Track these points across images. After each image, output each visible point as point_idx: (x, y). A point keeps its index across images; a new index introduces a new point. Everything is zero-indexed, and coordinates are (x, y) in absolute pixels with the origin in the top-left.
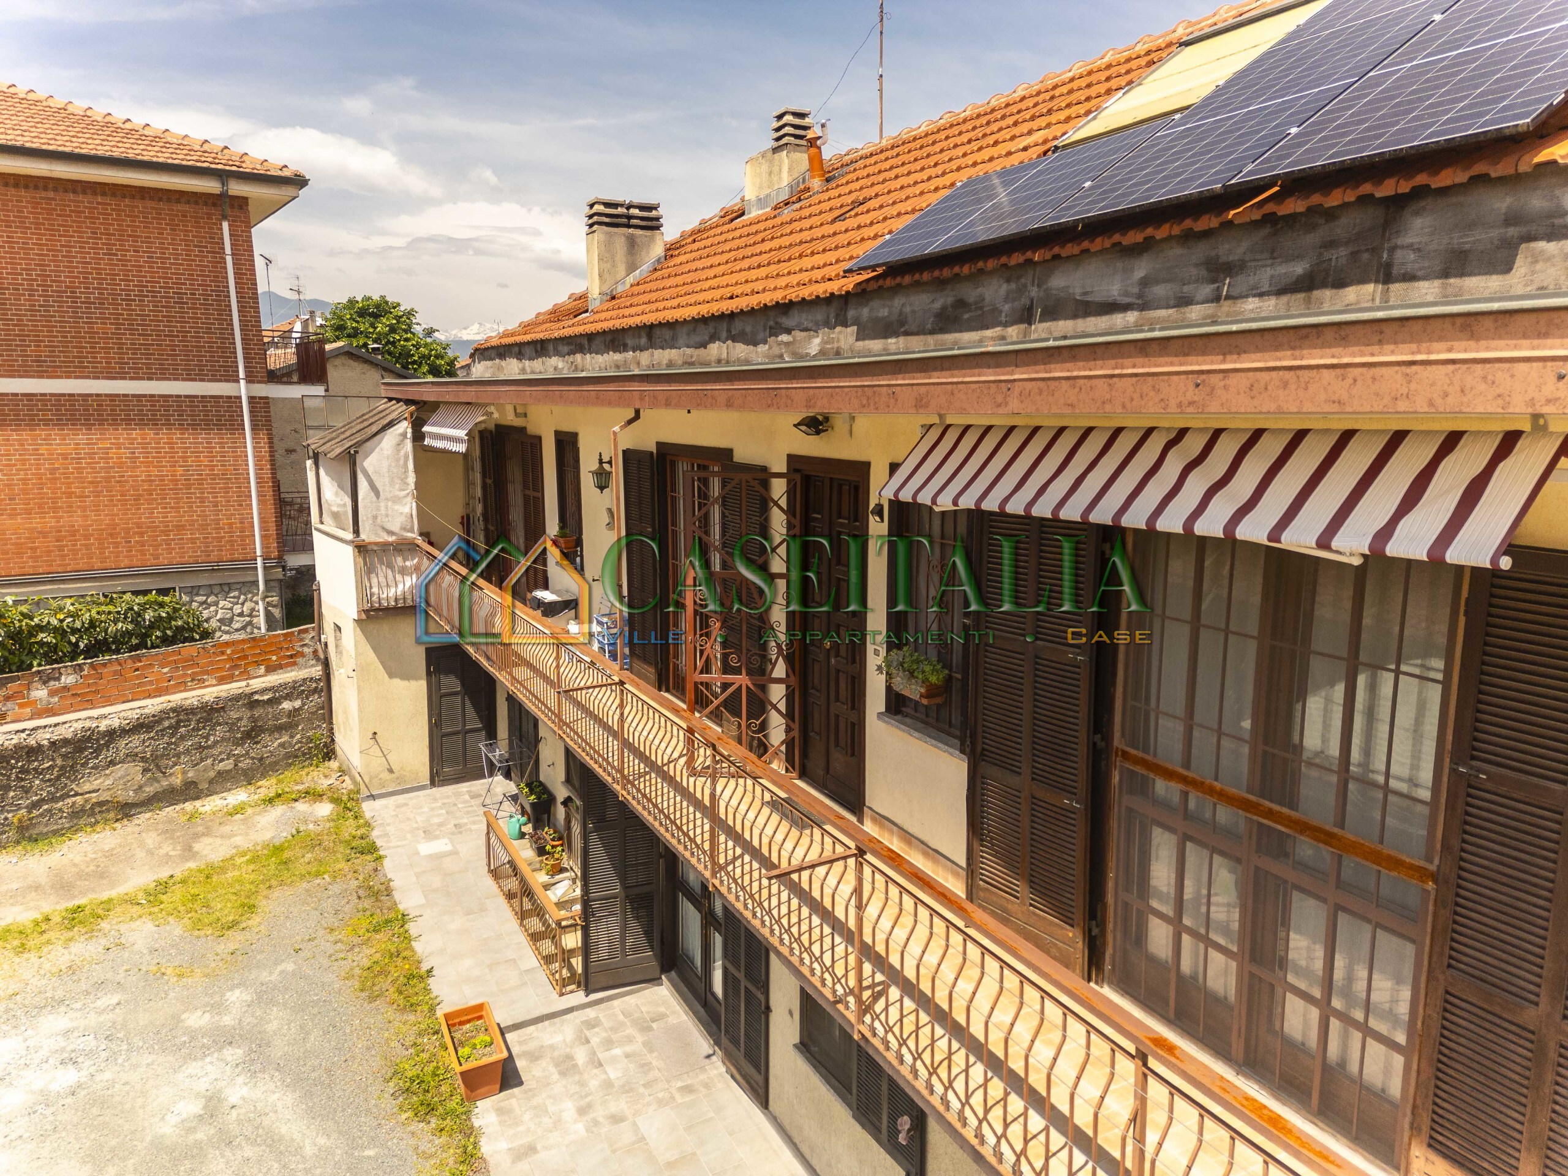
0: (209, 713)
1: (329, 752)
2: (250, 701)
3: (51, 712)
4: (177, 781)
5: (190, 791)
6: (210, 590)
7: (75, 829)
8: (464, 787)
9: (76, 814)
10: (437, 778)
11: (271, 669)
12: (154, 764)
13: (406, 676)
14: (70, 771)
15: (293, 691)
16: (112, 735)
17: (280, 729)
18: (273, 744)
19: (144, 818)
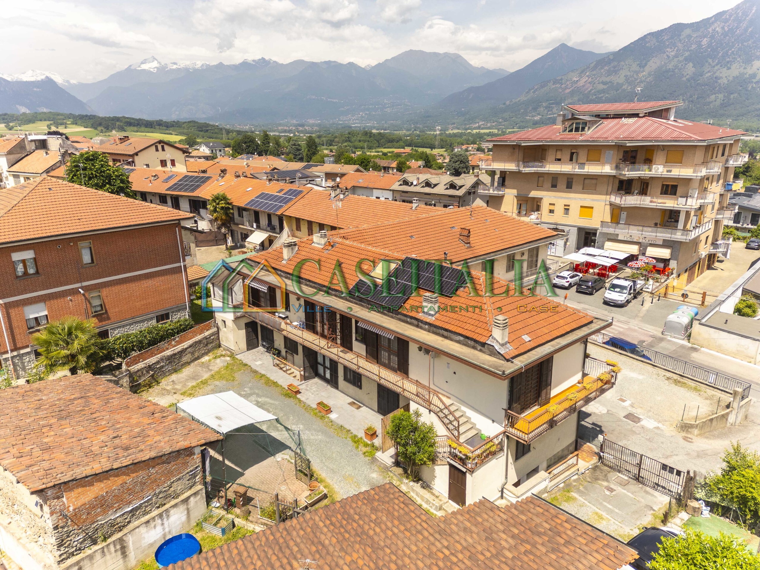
0: (200, 342)
1: (219, 346)
2: (206, 338)
3: (175, 346)
4: (196, 356)
5: (198, 358)
6: (176, 311)
7: (182, 368)
8: (254, 350)
9: (182, 365)
10: (248, 349)
11: (207, 330)
12: (192, 353)
13: (242, 329)
14: (181, 357)
15: (213, 334)
16: (186, 349)
17: (211, 343)
18: (210, 346)
19: (192, 364)
